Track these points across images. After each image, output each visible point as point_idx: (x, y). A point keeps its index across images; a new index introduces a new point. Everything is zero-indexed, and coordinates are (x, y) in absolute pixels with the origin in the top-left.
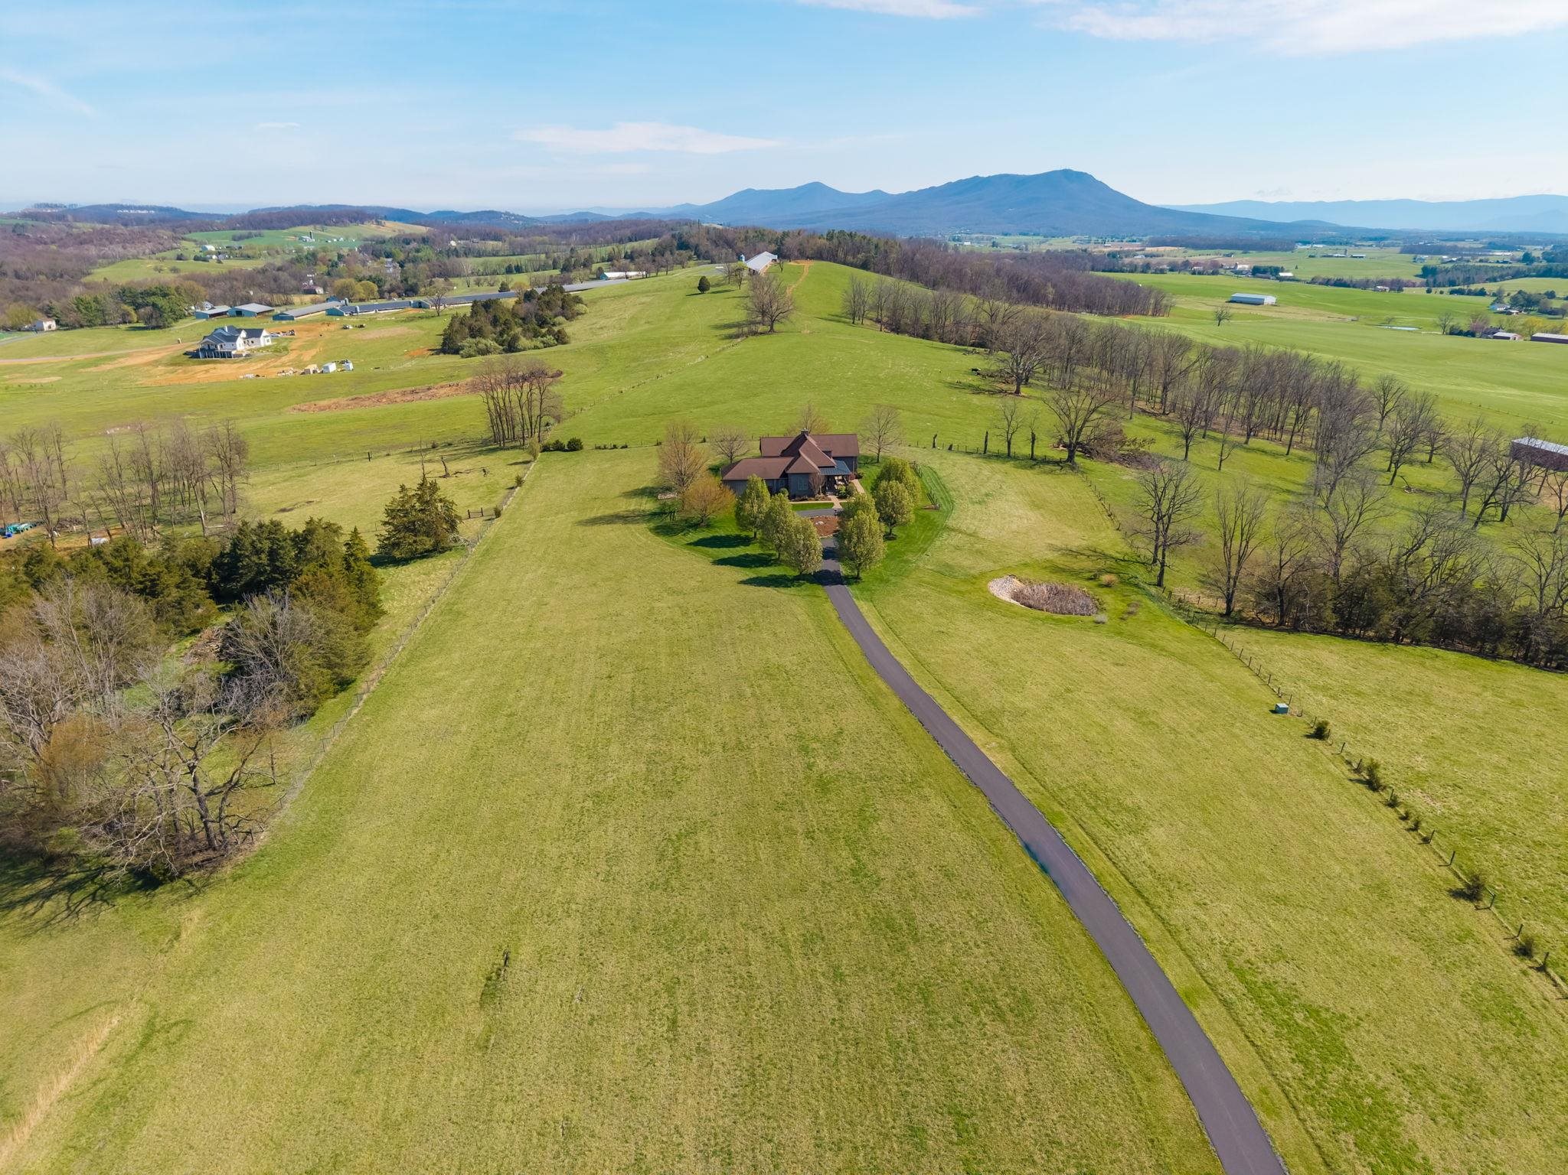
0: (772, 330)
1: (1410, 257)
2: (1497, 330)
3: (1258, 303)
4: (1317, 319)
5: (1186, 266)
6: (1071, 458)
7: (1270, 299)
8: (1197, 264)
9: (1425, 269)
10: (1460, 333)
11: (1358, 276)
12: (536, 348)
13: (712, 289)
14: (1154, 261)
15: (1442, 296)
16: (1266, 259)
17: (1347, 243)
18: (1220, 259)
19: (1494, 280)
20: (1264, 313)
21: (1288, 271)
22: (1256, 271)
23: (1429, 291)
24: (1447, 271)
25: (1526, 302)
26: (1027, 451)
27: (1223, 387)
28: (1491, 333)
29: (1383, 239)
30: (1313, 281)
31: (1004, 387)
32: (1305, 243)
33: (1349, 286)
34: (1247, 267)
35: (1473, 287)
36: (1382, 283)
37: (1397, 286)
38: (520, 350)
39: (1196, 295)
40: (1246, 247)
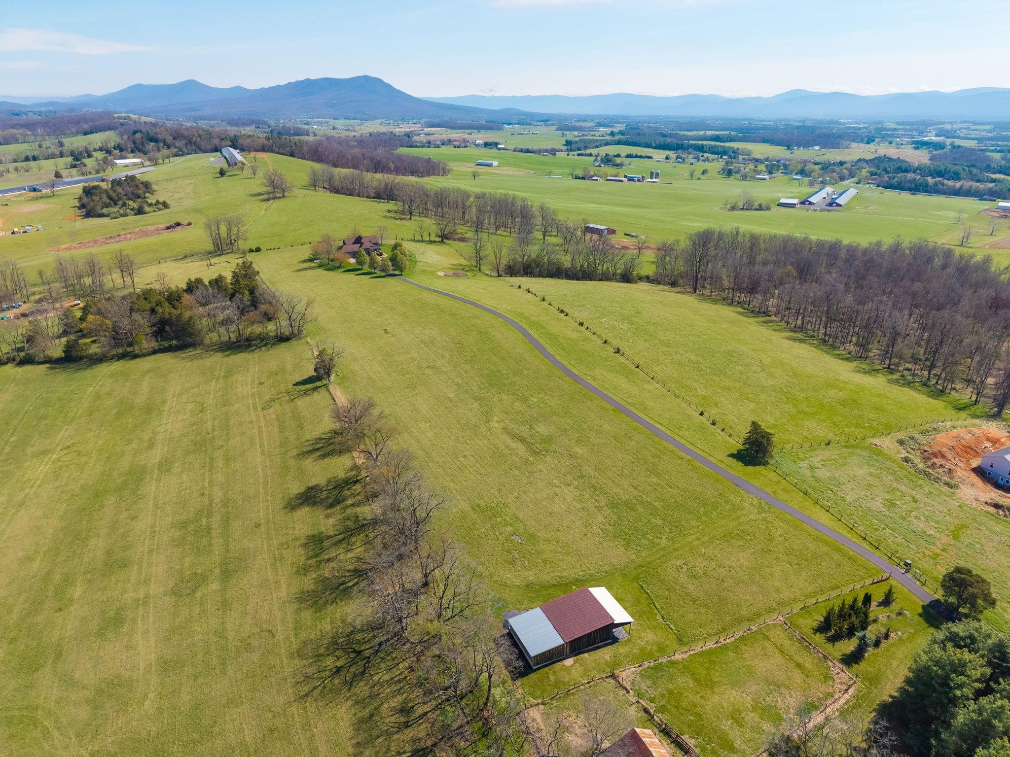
0: (284, 196)
1: (561, 132)
2: (593, 176)
3: (490, 165)
4: (517, 173)
5: (449, 142)
6: (442, 240)
7: (495, 163)
8: (455, 141)
9: (566, 141)
10: (579, 178)
11: (536, 147)
12: (154, 211)
13: (227, 174)
14: (431, 138)
15: (573, 156)
16: (491, 136)
17: (530, 124)
18: (466, 136)
19: (597, 147)
20: (493, 171)
21: (502, 144)
22: (487, 145)
23: (568, 155)
24: (576, 142)
25: (607, 160)
26: (428, 239)
27: (484, 212)
28: (590, 178)
29: (548, 120)
30: (515, 150)
31: (405, 217)
32: (509, 124)
33: (531, 153)
34: (481, 142)
35: (588, 151)
36: (546, 151)
37: (553, 152)
38: (146, 213)
39: (459, 161)
40: (479, 128)
